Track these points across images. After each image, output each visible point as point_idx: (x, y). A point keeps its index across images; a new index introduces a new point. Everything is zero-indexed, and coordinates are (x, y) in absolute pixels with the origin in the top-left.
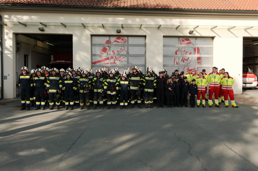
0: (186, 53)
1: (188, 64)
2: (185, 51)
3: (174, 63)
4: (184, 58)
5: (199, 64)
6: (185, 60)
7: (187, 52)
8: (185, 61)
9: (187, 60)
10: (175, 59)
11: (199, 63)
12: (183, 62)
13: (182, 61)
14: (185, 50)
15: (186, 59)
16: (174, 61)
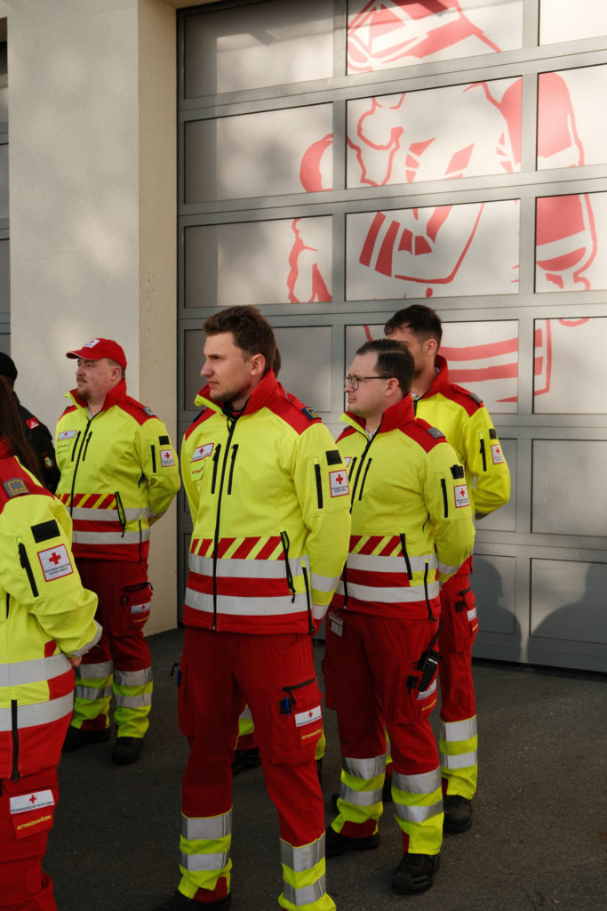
0: (410, 162)
1: (439, 290)
2: (406, 141)
3: (287, 290)
4: (395, 226)
5: (558, 281)
6: (405, 245)
7: (418, 148)
8: (402, 261)
9: (423, 247)
10: (299, 246)
11: (567, 275)
12: (384, 266)
13: (365, 259)
14: (397, 133)
15: (407, 234)
16: (288, 269)
